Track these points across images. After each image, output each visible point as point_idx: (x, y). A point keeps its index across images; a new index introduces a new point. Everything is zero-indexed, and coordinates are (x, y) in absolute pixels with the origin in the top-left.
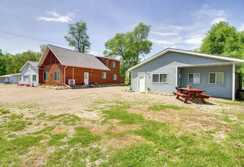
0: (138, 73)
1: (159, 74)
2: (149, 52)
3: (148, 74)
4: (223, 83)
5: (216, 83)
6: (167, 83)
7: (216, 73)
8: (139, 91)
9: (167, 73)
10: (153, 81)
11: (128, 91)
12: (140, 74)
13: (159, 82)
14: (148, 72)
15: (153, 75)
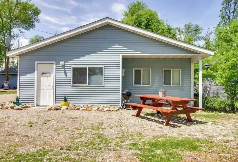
0: (36, 62)
1: (88, 67)
2: (32, 26)
3: (63, 66)
4: (180, 86)
5: (172, 85)
6: (103, 85)
7: (172, 70)
8: (37, 105)
9: (102, 66)
10: (74, 83)
11: (12, 108)
12: (41, 66)
13: (87, 85)
14: (62, 63)
15: (75, 69)
